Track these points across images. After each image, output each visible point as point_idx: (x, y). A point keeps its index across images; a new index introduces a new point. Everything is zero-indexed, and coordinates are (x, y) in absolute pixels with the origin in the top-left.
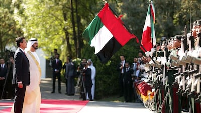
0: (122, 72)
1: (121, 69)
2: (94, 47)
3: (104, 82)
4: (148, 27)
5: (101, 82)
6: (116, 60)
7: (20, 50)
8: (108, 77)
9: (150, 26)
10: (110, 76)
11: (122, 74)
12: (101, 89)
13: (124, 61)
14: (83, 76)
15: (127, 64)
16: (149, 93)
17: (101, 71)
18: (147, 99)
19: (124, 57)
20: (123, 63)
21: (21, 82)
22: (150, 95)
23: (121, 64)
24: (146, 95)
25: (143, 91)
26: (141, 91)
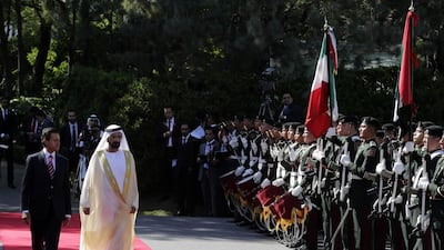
1: (167, 138)
4: (323, 82)
9: (326, 81)
11: (168, 148)
13: (173, 120)
16: (295, 211)
20: (171, 125)
22: (298, 216)
23: (166, 125)
24: (288, 216)
25: (281, 208)
26: (277, 208)
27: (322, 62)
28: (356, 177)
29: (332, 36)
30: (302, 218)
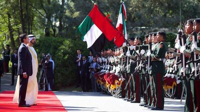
0: (79, 65)
1: (78, 62)
2: (86, 42)
3: (62, 74)
4: (120, 24)
5: (60, 74)
6: (73, 54)
7: (24, 45)
8: (66, 70)
9: (122, 23)
10: (67, 69)
11: (78, 66)
12: (59, 80)
13: (81, 55)
14: (45, 69)
15: (84, 57)
16: (116, 82)
17: (60, 64)
18: (114, 87)
19: (81, 51)
20: (80, 57)
21: (26, 73)
22: (118, 84)
23: (78, 57)
24: (113, 83)
25: (111, 80)
26: (109, 80)
27: (120, 16)
28: (133, 61)
29: (124, 5)
30: (120, 84)
